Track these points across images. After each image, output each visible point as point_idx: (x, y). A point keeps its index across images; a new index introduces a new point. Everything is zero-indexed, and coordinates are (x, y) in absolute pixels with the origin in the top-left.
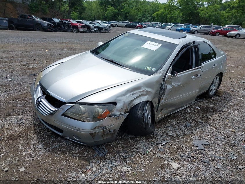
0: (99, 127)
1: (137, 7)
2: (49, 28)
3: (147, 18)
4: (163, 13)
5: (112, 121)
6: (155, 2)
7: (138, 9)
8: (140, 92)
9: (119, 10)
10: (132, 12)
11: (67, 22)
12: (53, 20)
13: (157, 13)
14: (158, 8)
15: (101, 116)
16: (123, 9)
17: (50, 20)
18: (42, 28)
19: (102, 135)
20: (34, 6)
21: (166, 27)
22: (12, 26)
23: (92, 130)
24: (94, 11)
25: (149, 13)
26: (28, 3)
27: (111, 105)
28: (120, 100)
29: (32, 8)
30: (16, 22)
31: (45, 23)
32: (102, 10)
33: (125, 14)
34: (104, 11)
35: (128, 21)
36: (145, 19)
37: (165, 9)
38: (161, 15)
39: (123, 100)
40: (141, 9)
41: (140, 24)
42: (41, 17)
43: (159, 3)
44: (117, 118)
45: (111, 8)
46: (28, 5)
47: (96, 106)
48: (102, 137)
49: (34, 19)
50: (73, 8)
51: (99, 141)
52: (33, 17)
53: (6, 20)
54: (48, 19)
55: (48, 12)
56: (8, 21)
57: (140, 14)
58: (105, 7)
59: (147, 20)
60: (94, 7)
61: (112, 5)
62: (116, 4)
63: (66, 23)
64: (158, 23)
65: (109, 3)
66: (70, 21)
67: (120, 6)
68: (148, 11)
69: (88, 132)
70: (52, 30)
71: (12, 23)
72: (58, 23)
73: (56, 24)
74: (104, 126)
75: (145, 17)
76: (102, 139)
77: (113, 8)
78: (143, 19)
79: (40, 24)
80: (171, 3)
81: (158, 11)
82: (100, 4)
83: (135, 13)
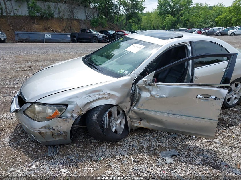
0: (46, 127)
1: (198, 13)
2: (104, 40)
3: (208, 24)
4: (227, 16)
5: (60, 122)
6: (218, 6)
7: (198, 16)
8: (100, 95)
9: (178, 18)
10: (193, 18)
11: (121, 33)
12: (108, 32)
13: (220, 18)
14: (222, 12)
15: (50, 116)
16: (183, 17)
17: (106, 32)
18: (98, 40)
19: (53, 136)
20: (95, 21)
21: (229, 31)
22: (75, 40)
23: (40, 130)
24: (153, 21)
25: (211, 18)
26: (90, 19)
27: (62, 106)
28: (73, 102)
29: (93, 23)
30: (78, 36)
31: (100, 35)
32: (161, 20)
33: (185, 21)
34: (163, 20)
35: (187, 28)
36: (206, 25)
37: (230, 12)
38: (225, 19)
39: (76, 102)
40: (202, 15)
41: (199, 30)
42: (99, 30)
43: (223, 6)
44: (65, 120)
45: (170, 17)
46: (90, 21)
47: (47, 106)
48: (54, 137)
49: (92, 33)
50: (130, 20)
51: (51, 141)
52: (91, 31)
53: (70, 35)
54: (104, 32)
55: (106, 25)
56: (71, 36)
57: (200, 20)
58: (164, 17)
59: (209, 25)
60: (154, 17)
61: (171, 14)
62: (176, 12)
63: (119, 34)
64: (221, 27)
65: (168, 12)
66: (124, 32)
67: (179, 14)
68: (211, 16)
69: (37, 131)
70: (107, 41)
71: (75, 36)
72: (112, 34)
73: (111, 35)
74: (52, 127)
75: (206, 22)
76: (54, 140)
77: (172, 17)
78: (205, 25)
79: (96, 37)
80: (237, 5)
81: (221, 15)
82: (158, 14)
83: (195, 19)
